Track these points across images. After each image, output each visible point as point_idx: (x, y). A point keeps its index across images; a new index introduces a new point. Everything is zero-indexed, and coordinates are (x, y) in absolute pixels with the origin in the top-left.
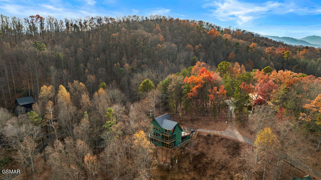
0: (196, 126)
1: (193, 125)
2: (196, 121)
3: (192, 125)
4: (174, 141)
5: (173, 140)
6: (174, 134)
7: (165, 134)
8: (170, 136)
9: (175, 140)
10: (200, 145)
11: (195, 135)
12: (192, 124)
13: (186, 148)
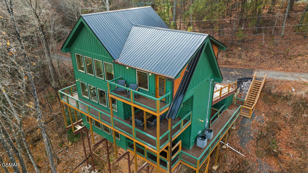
0: (240, 62)
1: (230, 60)
2: (240, 46)
3: (225, 59)
4: (184, 128)
5: (178, 128)
6: (188, 96)
7: (137, 97)
8: (166, 109)
9: (188, 124)
10: (284, 135)
11: (253, 92)
12: (227, 56)
13: (227, 144)
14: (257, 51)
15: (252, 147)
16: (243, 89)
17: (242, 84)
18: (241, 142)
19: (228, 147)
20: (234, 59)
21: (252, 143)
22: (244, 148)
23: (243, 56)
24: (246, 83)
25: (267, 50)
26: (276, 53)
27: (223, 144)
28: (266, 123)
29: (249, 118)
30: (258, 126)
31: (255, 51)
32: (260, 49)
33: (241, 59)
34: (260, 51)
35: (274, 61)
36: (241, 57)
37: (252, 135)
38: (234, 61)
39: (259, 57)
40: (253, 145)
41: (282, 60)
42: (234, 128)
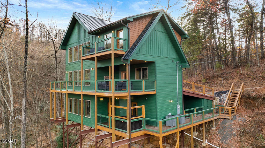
0: (222, 89)
2: (221, 77)
13: (206, 141)
14: (236, 78)
15: (236, 143)
16: (223, 99)
17: (221, 96)
18: (223, 139)
19: (207, 145)
20: (216, 88)
21: (234, 139)
22: (225, 144)
23: (224, 84)
24: (225, 94)
25: (246, 76)
26: (255, 77)
27: (202, 142)
28: (248, 121)
29: (229, 119)
30: (241, 125)
31: (234, 78)
32: (239, 76)
33: (223, 86)
34: (239, 77)
35: (254, 83)
36: (222, 85)
37: (234, 132)
38: (216, 89)
39: (239, 82)
40: (236, 141)
41: (261, 81)
42: (214, 129)
